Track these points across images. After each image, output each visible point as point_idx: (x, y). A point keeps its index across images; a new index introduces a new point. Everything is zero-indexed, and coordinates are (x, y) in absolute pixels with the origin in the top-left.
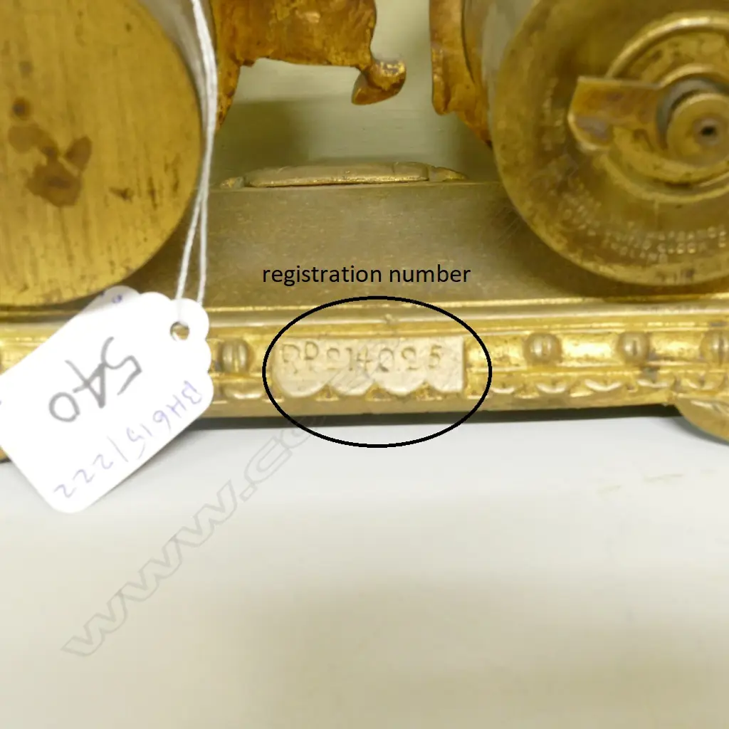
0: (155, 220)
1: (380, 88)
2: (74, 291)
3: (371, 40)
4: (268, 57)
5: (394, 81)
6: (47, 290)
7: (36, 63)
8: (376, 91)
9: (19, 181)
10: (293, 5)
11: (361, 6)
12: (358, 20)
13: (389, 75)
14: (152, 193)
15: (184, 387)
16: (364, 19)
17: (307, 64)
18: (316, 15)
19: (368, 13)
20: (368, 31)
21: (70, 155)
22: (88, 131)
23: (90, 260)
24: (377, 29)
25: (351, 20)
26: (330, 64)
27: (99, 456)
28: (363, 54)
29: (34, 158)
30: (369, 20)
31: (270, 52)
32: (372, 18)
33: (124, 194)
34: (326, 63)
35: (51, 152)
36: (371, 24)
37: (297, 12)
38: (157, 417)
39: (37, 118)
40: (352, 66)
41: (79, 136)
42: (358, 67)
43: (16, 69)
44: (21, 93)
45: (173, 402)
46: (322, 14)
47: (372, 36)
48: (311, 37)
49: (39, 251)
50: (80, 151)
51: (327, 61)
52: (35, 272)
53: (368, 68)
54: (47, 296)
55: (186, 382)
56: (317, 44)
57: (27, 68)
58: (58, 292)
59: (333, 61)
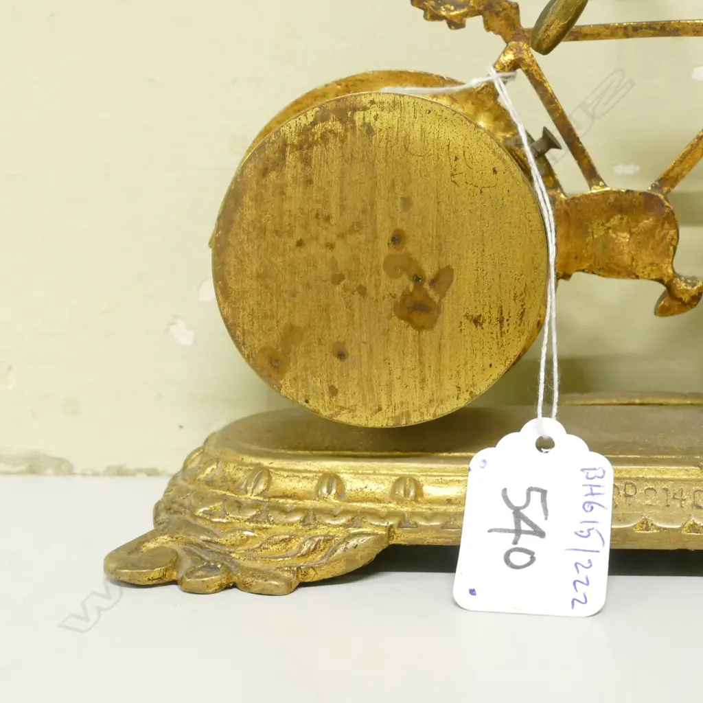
0: (501, 346)
1: (680, 300)
2: (422, 414)
3: (674, 256)
4: (583, 271)
5: (693, 294)
6: (398, 412)
7: (416, 199)
8: (677, 303)
9: (387, 305)
10: (608, 225)
11: (666, 226)
12: (663, 238)
13: (689, 288)
14: (501, 321)
15: (584, 474)
16: (668, 237)
17: (617, 278)
18: (627, 235)
19: (672, 232)
20: (672, 248)
21: (433, 282)
22: (451, 260)
23: (440, 383)
24: (679, 247)
25: (657, 238)
26: (637, 277)
27: (576, 565)
28: (667, 268)
29: (404, 283)
30: (672, 239)
31: (586, 265)
32: (675, 237)
33: (477, 321)
34: (634, 276)
35: (418, 279)
36: (674, 243)
37: (610, 231)
38: (588, 508)
39: (410, 248)
40: (656, 280)
41: (443, 266)
42: (661, 281)
43: (399, 202)
44: (400, 225)
45: (588, 490)
46: (631, 234)
47: (675, 253)
48: (621, 253)
49: (397, 373)
50: (443, 279)
51: (634, 274)
52: (389, 395)
53: (671, 281)
54: (397, 418)
55: (583, 470)
56: (626, 259)
57: (407, 202)
58: (408, 415)
59: (640, 275)
